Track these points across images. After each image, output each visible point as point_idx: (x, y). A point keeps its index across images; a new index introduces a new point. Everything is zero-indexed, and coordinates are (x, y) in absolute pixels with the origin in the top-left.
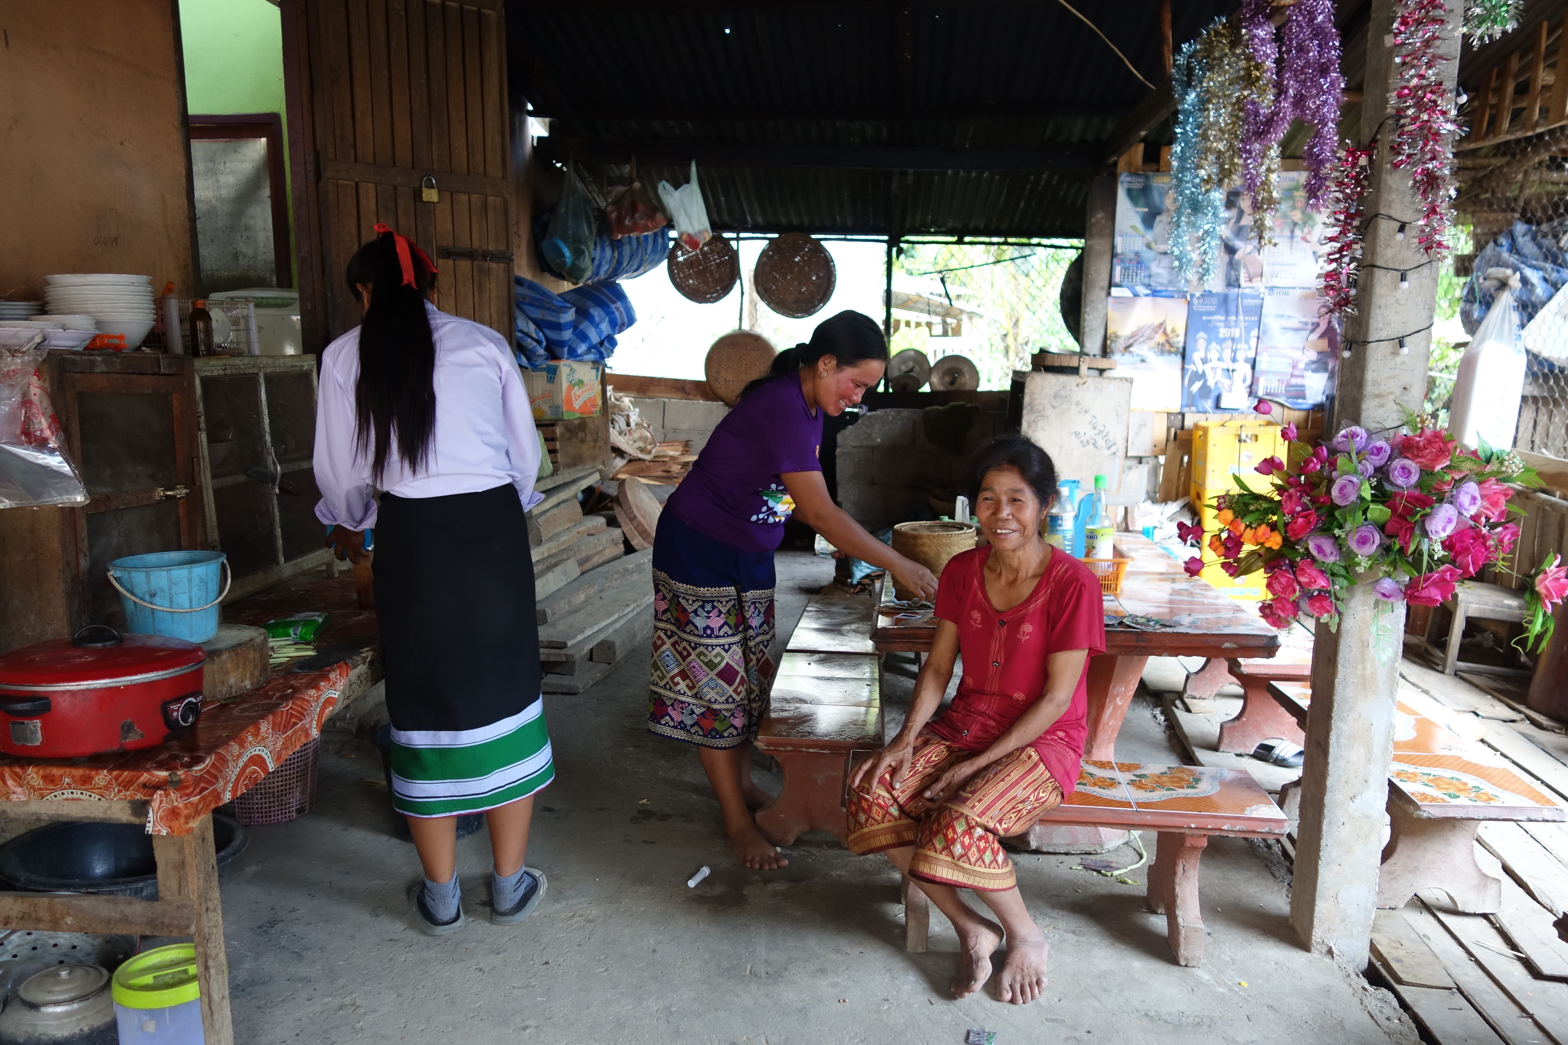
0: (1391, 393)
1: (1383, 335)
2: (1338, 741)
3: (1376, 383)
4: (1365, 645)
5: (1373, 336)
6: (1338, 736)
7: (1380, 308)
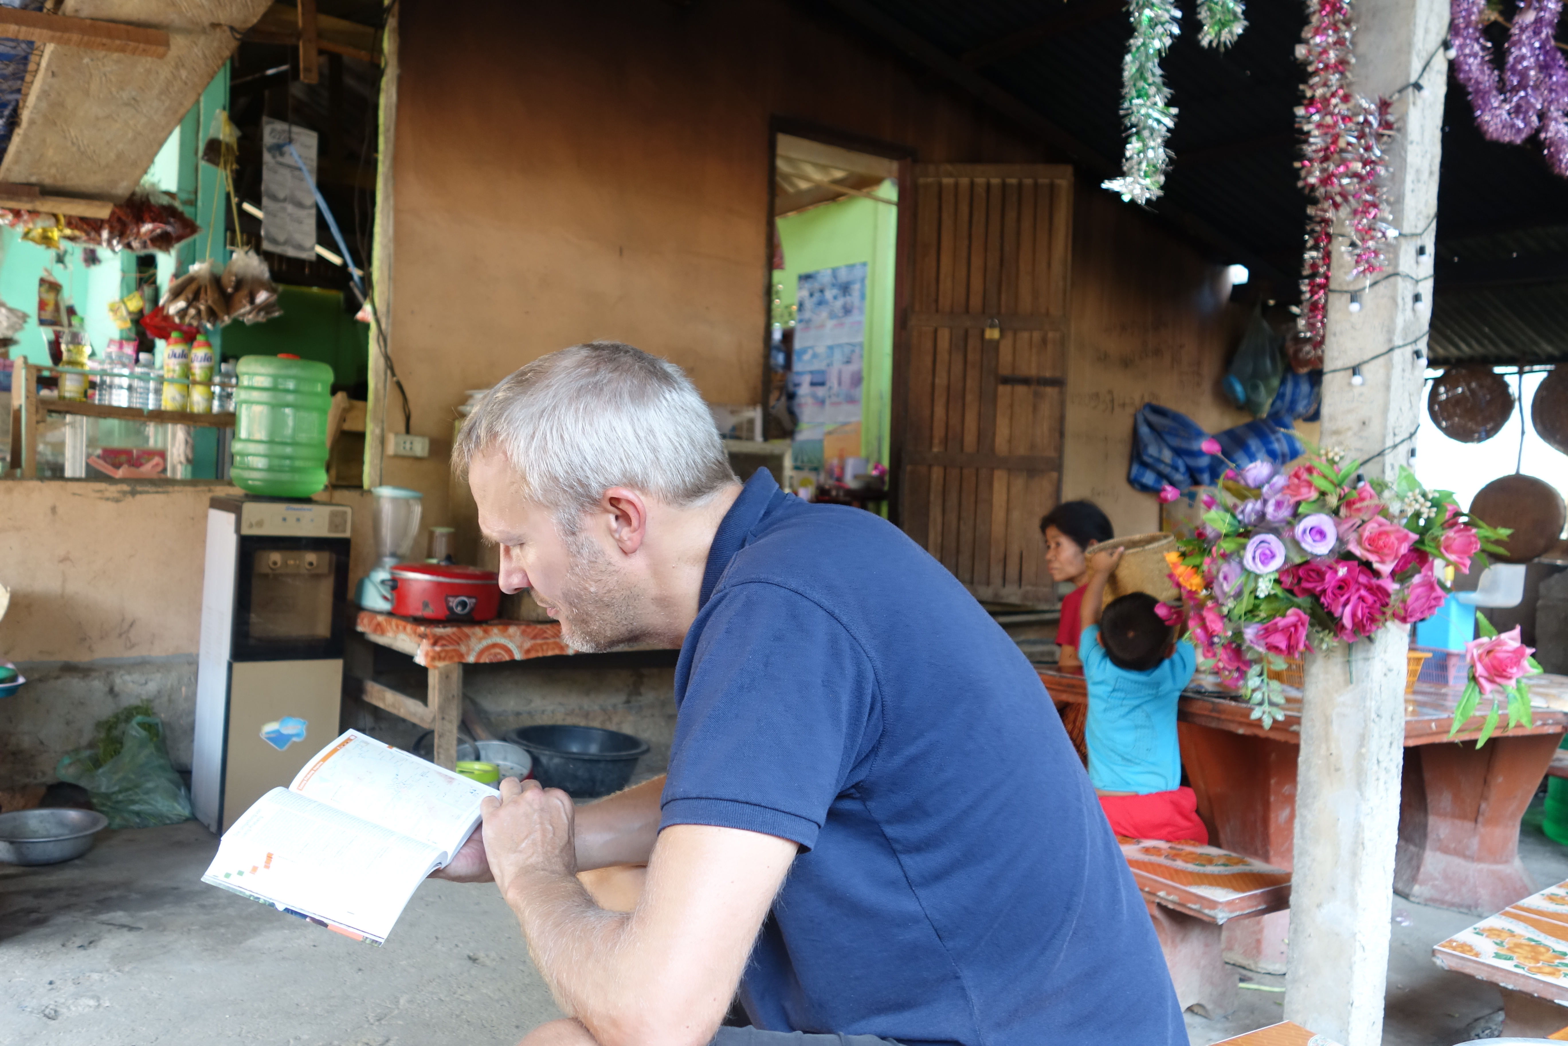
0: (1349, 429)
1: (1339, 364)
2: (1302, 832)
3: (1332, 418)
4: (1328, 721)
5: (1328, 366)
6: (1303, 826)
7: (1335, 335)
